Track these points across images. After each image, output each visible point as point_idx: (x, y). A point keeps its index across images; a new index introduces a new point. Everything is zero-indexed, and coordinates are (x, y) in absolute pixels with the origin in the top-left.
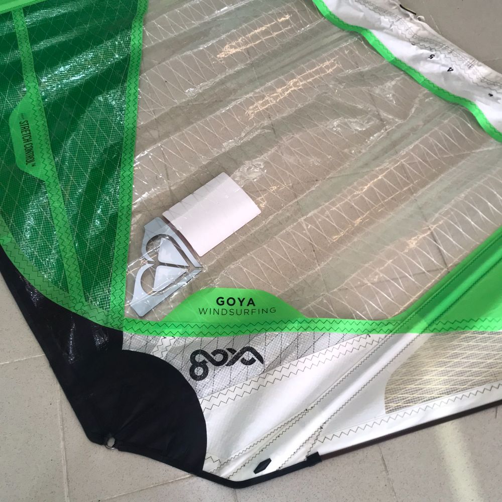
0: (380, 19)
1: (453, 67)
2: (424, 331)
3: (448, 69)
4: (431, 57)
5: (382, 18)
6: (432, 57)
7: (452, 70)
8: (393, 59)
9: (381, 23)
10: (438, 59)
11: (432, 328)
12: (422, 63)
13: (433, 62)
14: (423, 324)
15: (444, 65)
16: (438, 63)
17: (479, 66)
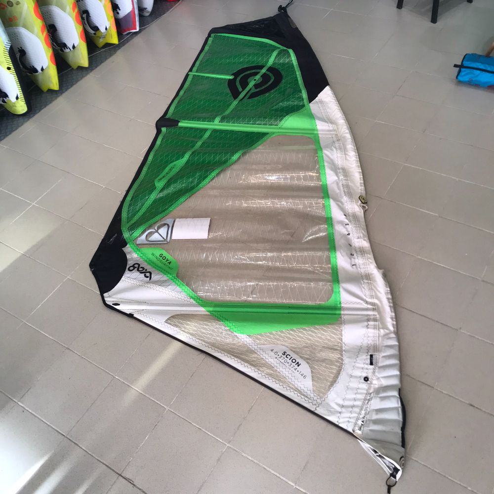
1: (351, 235)
2: (208, 311)
3: (348, 233)
4: (347, 225)
5: (344, 197)
7: (349, 235)
10: (348, 227)
12: (340, 225)
13: (345, 227)
14: (211, 309)
15: (348, 231)
16: (346, 229)
17: (364, 240)
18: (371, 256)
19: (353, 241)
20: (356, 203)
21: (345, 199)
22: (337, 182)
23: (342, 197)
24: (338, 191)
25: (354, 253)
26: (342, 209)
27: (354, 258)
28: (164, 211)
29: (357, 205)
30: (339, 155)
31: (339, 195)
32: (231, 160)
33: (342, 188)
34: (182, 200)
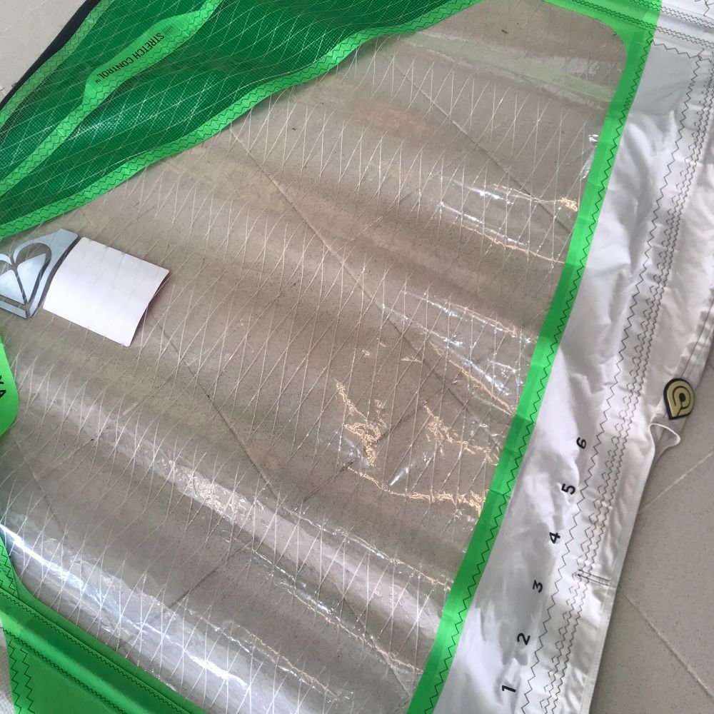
0: (612, 356)
1: (561, 542)
2: (8, 633)
3: (554, 532)
4: (569, 489)
5: (616, 359)
6: (566, 491)
7: (554, 542)
8: (528, 419)
9: (602, 363)
10: (568, 503)
11: (14, 644)
12: (544, 476)
13: (555, 498)
14: (17, 629)
15: (558, 520)
16: (557, 507)
17: (598, 594)
18: (587, 681)
19: (555, 576)
20: (646, 403)
21: (613, 368)
22: (621, 277)
23: (606, 355)
24: (606, 320)
25: (534, 632)
26: (583, 410)
27: (522, 661)
28: (68, 193)
29: (647, 416)
30: (679, 157)
31: (601, 338)
32: (323, 58)
33: (625, 312)
34: (127, 170)
